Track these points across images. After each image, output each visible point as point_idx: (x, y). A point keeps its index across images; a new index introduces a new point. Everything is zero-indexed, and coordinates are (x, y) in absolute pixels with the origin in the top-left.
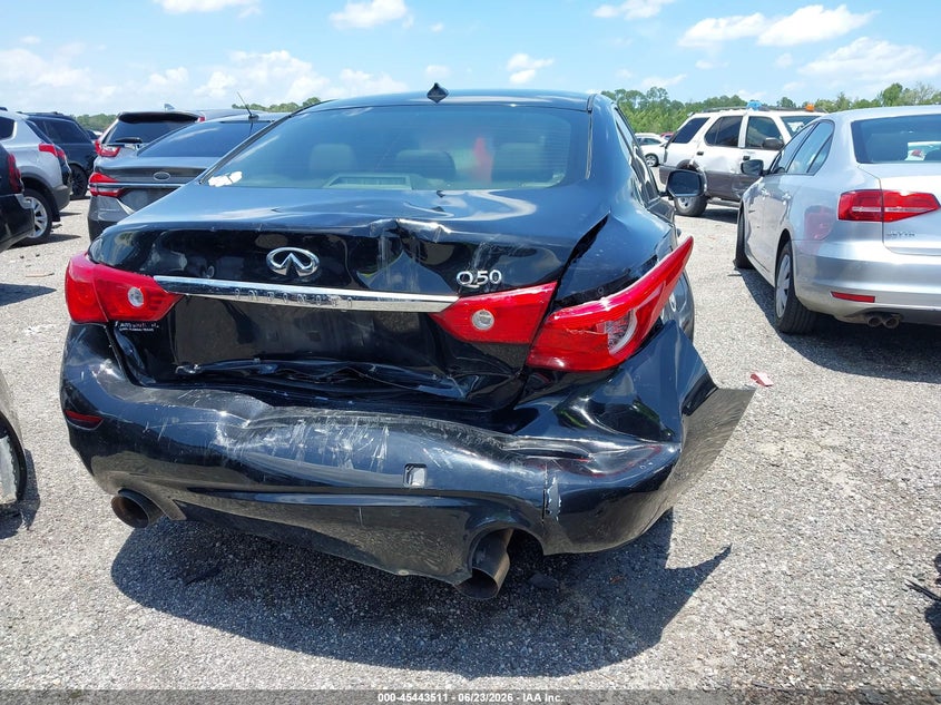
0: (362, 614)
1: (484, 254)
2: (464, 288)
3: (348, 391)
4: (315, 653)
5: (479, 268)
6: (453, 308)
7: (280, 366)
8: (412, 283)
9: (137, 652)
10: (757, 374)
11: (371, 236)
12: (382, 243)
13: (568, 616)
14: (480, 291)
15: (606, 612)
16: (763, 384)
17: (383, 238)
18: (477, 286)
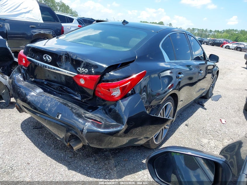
0: (61, 147)
1: (84, 64)
2: (79, 72)
3: (60, 92)
4: (43, 152)
5: (83, 68)
6: (76, 76)
7: (47, 83)
8: (68, 68)
9: (12, 139)
10: (222, 119)
11: (61, 54)
12: (64, 57)
13: (106, 164)
14: (82, 74)
15: (116, 166)
16: (222, 123)
17: (64, 56)
18: (81, 72)
